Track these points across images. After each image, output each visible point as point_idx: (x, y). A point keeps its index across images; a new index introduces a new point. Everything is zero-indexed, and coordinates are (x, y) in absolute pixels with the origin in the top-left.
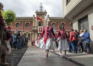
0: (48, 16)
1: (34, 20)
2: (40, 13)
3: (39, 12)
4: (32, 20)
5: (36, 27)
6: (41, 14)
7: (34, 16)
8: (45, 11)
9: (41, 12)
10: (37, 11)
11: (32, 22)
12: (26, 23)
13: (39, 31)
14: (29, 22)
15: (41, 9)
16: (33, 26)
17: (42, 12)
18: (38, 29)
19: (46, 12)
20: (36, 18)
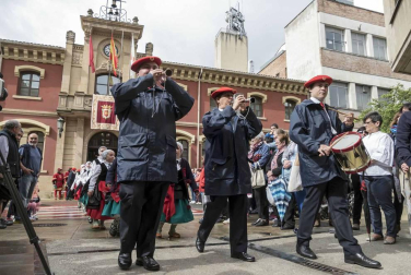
0: (149, 47)
1: (70, 59)
2: (105, 27)
3: (101, 21)
4: (58, 56)
5: (79, 94)
7: (70, 36)
8: (136, 19)
9: (111, 23)
10: (90, 12)
11: (61, 67)
13: (100, 119)
14: (39, 64)
15: (114, 6)
16: (65, 88)
17: (116, 24)
18: (94, 109)
19: (141, 28)
20: (81, 47)
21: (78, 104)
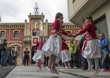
0: (47, 20)
1: (26, 27)
3: (33, 16)
4: (23, 27)
5: (28, 36)
6: (37, 19)
7: (26, 21)
8: (42, 13)
9: (36, 16)
10: (30, 14)
11: (24, 29)
12: (15, 32)
13: (34, 43)
15: (36, 11)
16: (25, 35)
17: (38, 16)
18: (32, 40)
19: (44, 16)
20: (29, 23)
21: (28, 39)
